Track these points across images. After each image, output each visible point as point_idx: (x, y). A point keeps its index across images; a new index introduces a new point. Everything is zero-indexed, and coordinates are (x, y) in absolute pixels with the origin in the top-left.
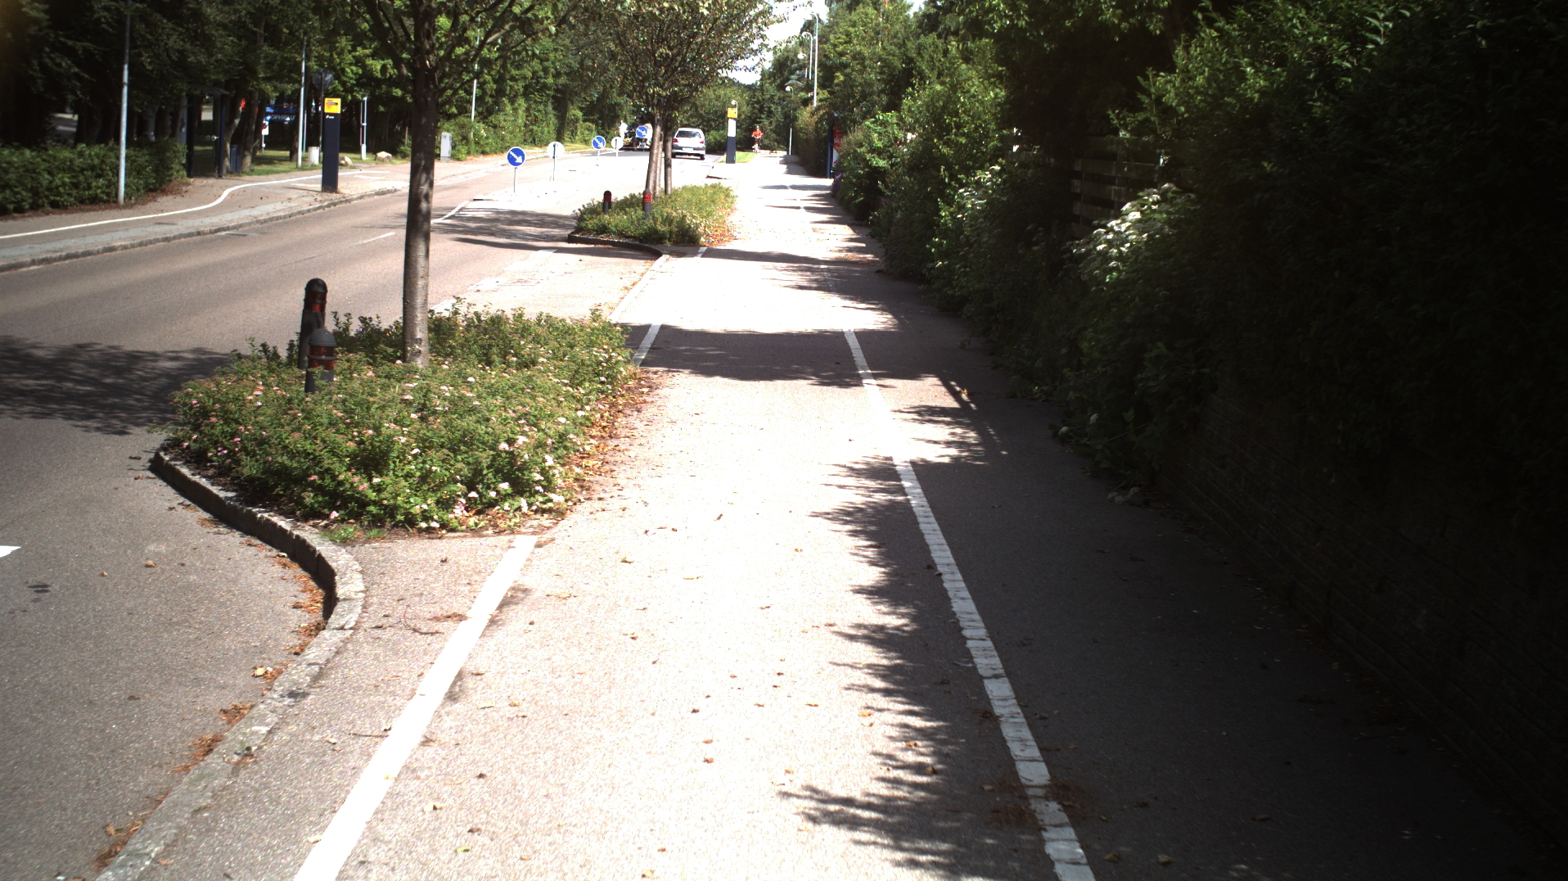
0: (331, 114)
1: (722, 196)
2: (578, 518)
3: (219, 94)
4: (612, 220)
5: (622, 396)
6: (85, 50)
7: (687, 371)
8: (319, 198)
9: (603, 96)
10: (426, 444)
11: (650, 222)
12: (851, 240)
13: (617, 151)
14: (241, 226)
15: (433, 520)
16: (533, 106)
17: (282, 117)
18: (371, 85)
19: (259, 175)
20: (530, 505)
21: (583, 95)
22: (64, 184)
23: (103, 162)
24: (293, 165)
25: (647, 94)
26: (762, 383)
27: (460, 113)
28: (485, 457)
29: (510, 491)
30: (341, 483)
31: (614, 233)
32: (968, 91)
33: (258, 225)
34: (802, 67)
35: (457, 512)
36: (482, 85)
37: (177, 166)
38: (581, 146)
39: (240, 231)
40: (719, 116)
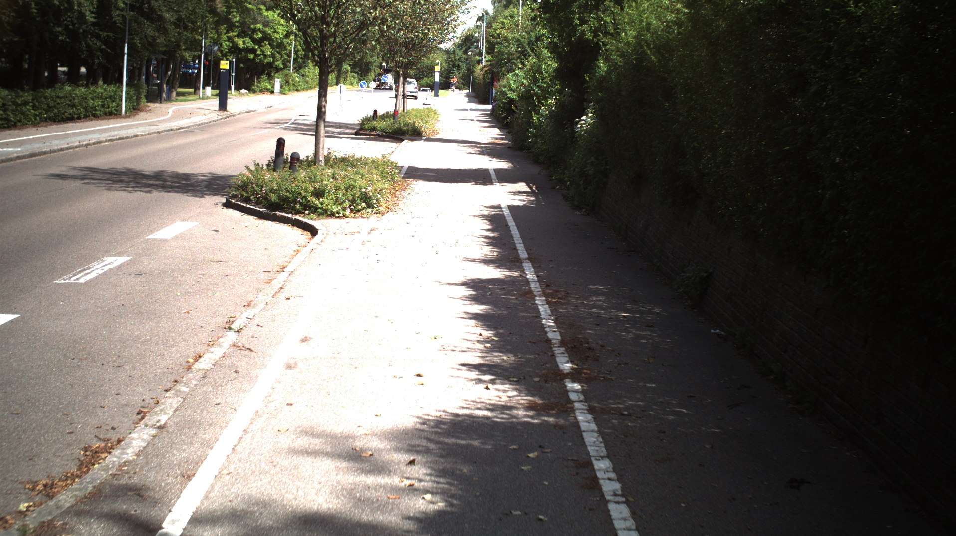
0: (223, 69)
1: (432, 113)
2: (388, 216)
3: (161, 58)
4: (379, 124)
5: (397, 186)
6: (107, 36)
8: (220, 114)
9: (362, 58)
10: (337, 188)
11: (396, 126)
12: (499, 135)
13: (372, 89)
14: (189, 127)
15: (341, 213)
17: (187, 70)
18: (236, 52)
19: (181, 101)
20: (372, 211)
21: (351, 58)
22: (99, 105)
23: (115, 94)
24: (197, 96)
27: (284, 68)
28: (357, 193)
29: (365, 206)
30: (309, 201)
31: (379, 130)
33: (197, 126)
34: (478, 41)
35: (348, 212)
36: (296, 52)
37: (143, 96)
38: (350, 87)
39: (189, 129)
40: (429, 69)
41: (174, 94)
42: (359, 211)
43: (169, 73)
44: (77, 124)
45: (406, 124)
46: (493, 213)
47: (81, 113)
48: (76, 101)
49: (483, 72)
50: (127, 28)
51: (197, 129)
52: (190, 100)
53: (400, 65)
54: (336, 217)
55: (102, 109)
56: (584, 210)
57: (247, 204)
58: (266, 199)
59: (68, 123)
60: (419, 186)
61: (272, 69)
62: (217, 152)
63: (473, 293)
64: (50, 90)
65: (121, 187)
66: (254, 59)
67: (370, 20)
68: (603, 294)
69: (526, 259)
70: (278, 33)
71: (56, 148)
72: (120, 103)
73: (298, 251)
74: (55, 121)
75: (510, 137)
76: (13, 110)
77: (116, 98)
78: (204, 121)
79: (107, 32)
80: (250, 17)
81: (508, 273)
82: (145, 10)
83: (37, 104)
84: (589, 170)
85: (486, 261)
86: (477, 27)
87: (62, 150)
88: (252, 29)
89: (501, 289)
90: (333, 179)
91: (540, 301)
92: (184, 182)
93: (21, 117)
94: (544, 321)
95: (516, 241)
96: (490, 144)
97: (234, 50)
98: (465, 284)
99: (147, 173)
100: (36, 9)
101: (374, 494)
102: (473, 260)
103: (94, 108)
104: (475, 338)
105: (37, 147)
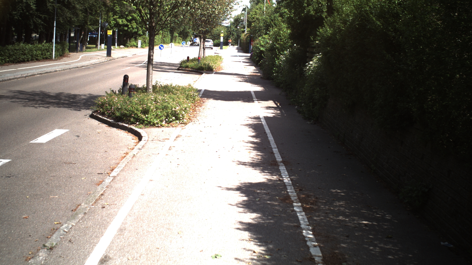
0: (109, 35)
1: (219, 58)
2: (190, 125)
3: (77, 29)
4: (190, 64)
5: (197, 104)
6: (44, 17)
7: (212, 99)
8: (106, 58)
9: (184, 29)
10: (157, 108)
11: (200, 65)
12: (255, 70)
13: (189, 46)
14: (88, 65)
15: (159, 124)
16: (164, 32)
17: (93, 36)
18: (118, 26)
19: (88, 52)
20: (179, 122)
21: (178, 29)
22: (39, 54)
23: (49, 48)
24: (97, 49)
25: (199, 30)
26: (230, 102)
27: (143, 35)
28: (170, 111)
29: (175, 119)
30: (139, 116)
31: (190, 68)
32: (284, 31)
33: (92, 65)
34: (242, 21)
35: (164, 123)
37: (66, 49)
38: (178, 44)
39: (88, 67)
40: (218, 36)
41: (85, 48)
42: (171, 122)
43: (82, 37)
44: (26, 64)
45: (205, 64)
46: (255, 122)
47: (29, 58)
48: (26, 52)
49: (246, 37)
50: (55, 13)
51: (92, 67)
52: (92, 51)
54: (156, 126)
55: (42, 56)
56: (312, 121)
57: (103, 116)
58: (113, 114)
59: (21, 63)
60: (210, 103)
61: (137, 35)
62: (98, 81)
63: (246, 199)
64: (11, 46)
65: (32, 104)
66: (127, 30)
68: (342, 198)
71: (6, 78)
72: (52, 53)
73: (127, 154)
74: (14, 63)
75: (261, 71)
78: (96, 63)
80: (125, 8)
82: (65, 3)
84: (316, 96)
85: (254, 165)
86: (242, 14)
87: (10, 79)
88: (126, 14)
89: (266, 194)
90: (155, 102)
91: (297, 207)
94: (304, 231)
95: (273, 146)
99: (52, 94)
102: (244, 164)
103: (37, 55)
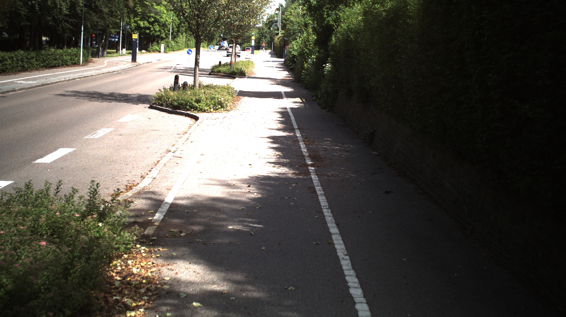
0: (134, 39)
1: (251, 64)
2: (232, 112)
4: (222, 69)
5: (235, 99)
7: (247, 97)
8: (133, 64)
11: (232, 69)
12: (287, 75)
13: (216, 50)
15: (209, 110)
16: (188, 35)
19: (110, 57)
20: (224, 110)
22: (69, 59)
23: (77, 53)
24: (118, 54)
27: (166, 38)
28: (216, 101)
29: (220, 107)
30: (193, 105)
31: (222, 72)
32: (311, 36)
34: (276, 22)
36: (173, 29)
38: (203, 48)
39: (119, 72)
41: (106, 53)
43: (103, 41)
44: (58, 69)
45: (237, 69)
46: (283, 111)
47: (60, 63)
48: (57, 57)
49: (279, 40)
50: (83, 17)
51: (123, 72)
52: (115, 56)
53: (233, 37)
54: (207, 112)
55: (71, 61)
56: (327, 109)
57: (162, 107)
58: (171, 104)
61: (159, 39)
63: (272, 140)
66: (149, 33)
67: (222, 16)
68: (329, 141)
69: (297, 129)
70: (163, 18)
72: (80, 58)
73: (191, 127)
74: (46, 68)
75: (293, 76)
76: (26, 62)
77: (77, 55)
78: (125, 68)
79: (73, 19)
80: (147, 9)
81: (288, 134)
82: (93, 7)
83: (38, 58)
84: (329, 90)
86: (276, 14)
87: (56, 82)
88: (148, 16)
90: (204, 94)
91: (301, 143)
92: (125, 98)
93: (30, 65)
94: (302, 149)
96: (282, 79)
97: (138, 28)
98: (269, 138)
100: (38, 8)
101: (236, 194)
104: (273, 154)
105: (44, 81)
